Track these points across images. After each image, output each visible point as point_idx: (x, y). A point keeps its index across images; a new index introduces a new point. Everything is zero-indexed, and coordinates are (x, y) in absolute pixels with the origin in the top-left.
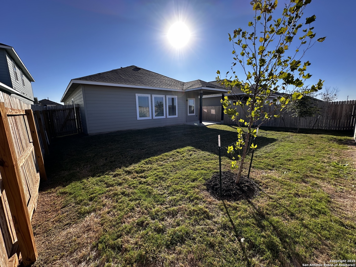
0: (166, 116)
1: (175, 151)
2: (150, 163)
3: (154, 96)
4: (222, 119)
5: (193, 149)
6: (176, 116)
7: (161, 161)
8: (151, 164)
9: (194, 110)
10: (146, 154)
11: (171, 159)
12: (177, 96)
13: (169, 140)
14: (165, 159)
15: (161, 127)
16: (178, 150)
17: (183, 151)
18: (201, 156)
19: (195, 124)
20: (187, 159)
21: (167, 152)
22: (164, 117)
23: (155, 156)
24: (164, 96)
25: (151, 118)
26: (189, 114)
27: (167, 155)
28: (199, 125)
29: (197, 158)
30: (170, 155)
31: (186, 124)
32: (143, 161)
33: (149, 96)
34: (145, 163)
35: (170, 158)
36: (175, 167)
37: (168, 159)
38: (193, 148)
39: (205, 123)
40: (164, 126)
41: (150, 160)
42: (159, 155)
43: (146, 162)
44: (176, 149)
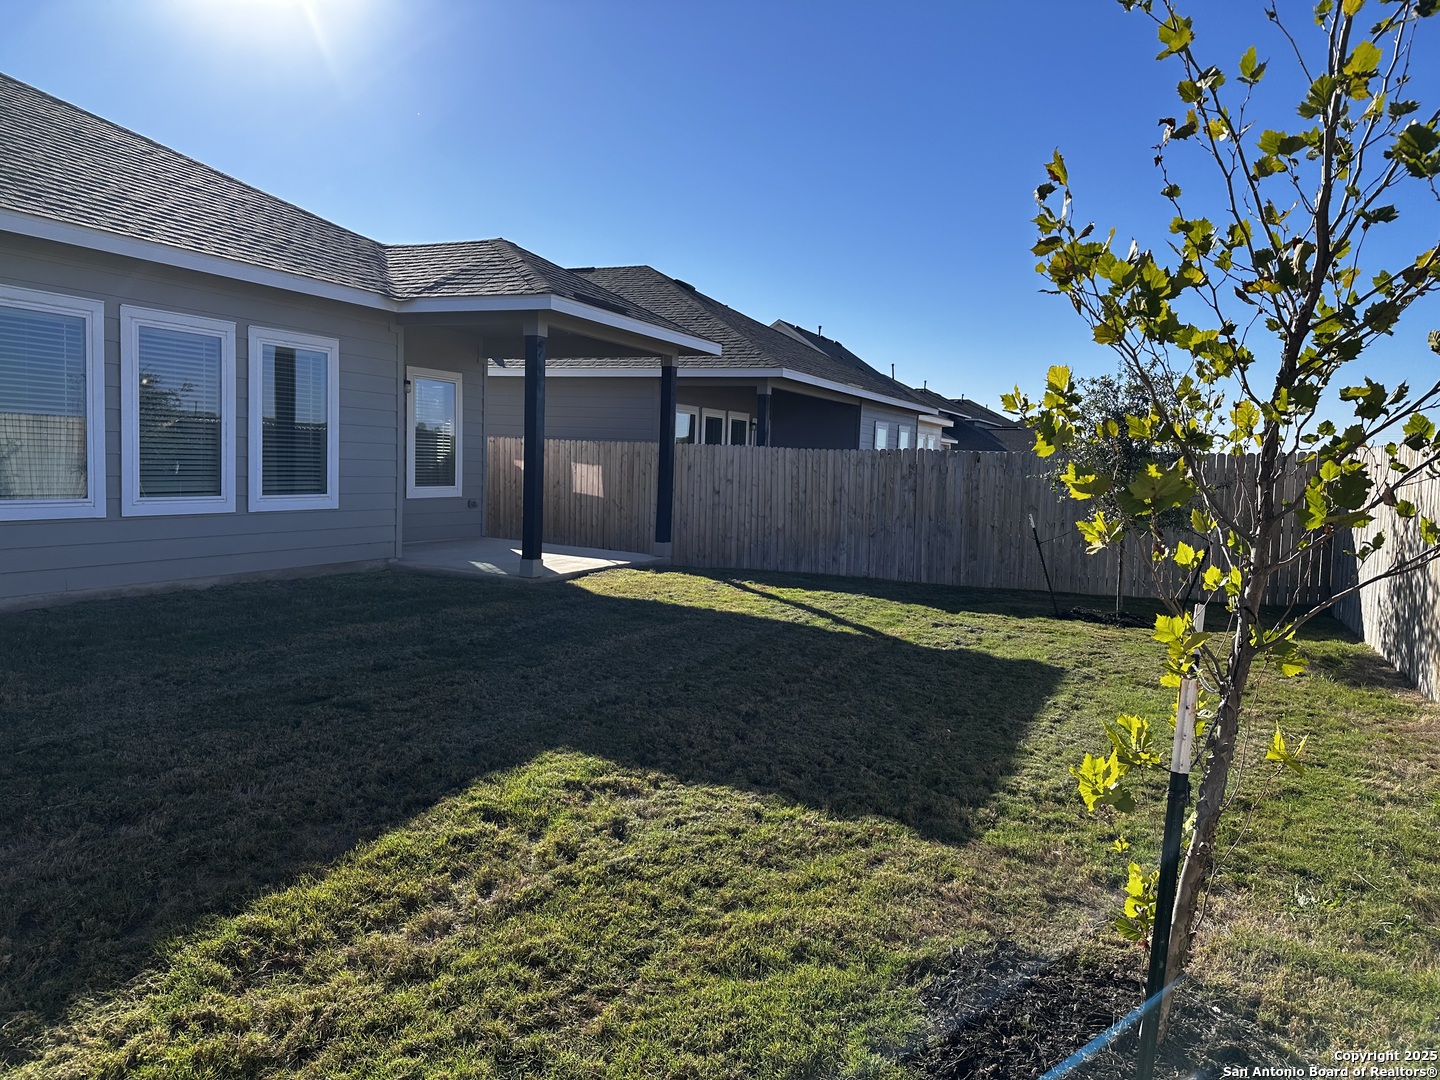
0: (243, 496)
1: (463, 804)
2: (277, 965)
3: (134, 319)
4: (663, 531)
5: (603, 771)
6: (330, 500)
7: (379, 924)
8: (297, 967)
9: (450, 459)
10: (182, 865)
11: (465, 892)
12: (335, 343)
13: (347, 705)
14: (411, 904)
15: (196, 595)
16: (485, 794)
17: (536, 803)
18: (704, 833)
19: (479, 565)
20: (614, 869)
21: (397, 820)
22: (224, 503)
23: (290, 881)
24: (225, 330)
25: (101, 512)
26: (415, 492)
27: (416, 858)
28: (517, 570)
29: (688, 850)
30: (436, 852)
31: (410, 564)
32: (192, 955)
33: (92, 313)
34: (227, 972)
35: (455, 879)
36: (552, 965)
37: (442, 897)
38: (594, 761)
39: (557, 563)
40: (216, 581)
41: (264, 933)
42: (331, 856)
43: (228, 956)
44: (459, 786)
